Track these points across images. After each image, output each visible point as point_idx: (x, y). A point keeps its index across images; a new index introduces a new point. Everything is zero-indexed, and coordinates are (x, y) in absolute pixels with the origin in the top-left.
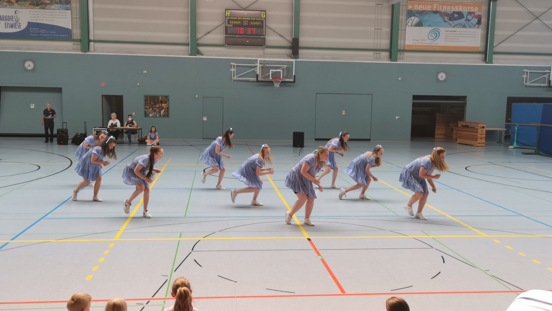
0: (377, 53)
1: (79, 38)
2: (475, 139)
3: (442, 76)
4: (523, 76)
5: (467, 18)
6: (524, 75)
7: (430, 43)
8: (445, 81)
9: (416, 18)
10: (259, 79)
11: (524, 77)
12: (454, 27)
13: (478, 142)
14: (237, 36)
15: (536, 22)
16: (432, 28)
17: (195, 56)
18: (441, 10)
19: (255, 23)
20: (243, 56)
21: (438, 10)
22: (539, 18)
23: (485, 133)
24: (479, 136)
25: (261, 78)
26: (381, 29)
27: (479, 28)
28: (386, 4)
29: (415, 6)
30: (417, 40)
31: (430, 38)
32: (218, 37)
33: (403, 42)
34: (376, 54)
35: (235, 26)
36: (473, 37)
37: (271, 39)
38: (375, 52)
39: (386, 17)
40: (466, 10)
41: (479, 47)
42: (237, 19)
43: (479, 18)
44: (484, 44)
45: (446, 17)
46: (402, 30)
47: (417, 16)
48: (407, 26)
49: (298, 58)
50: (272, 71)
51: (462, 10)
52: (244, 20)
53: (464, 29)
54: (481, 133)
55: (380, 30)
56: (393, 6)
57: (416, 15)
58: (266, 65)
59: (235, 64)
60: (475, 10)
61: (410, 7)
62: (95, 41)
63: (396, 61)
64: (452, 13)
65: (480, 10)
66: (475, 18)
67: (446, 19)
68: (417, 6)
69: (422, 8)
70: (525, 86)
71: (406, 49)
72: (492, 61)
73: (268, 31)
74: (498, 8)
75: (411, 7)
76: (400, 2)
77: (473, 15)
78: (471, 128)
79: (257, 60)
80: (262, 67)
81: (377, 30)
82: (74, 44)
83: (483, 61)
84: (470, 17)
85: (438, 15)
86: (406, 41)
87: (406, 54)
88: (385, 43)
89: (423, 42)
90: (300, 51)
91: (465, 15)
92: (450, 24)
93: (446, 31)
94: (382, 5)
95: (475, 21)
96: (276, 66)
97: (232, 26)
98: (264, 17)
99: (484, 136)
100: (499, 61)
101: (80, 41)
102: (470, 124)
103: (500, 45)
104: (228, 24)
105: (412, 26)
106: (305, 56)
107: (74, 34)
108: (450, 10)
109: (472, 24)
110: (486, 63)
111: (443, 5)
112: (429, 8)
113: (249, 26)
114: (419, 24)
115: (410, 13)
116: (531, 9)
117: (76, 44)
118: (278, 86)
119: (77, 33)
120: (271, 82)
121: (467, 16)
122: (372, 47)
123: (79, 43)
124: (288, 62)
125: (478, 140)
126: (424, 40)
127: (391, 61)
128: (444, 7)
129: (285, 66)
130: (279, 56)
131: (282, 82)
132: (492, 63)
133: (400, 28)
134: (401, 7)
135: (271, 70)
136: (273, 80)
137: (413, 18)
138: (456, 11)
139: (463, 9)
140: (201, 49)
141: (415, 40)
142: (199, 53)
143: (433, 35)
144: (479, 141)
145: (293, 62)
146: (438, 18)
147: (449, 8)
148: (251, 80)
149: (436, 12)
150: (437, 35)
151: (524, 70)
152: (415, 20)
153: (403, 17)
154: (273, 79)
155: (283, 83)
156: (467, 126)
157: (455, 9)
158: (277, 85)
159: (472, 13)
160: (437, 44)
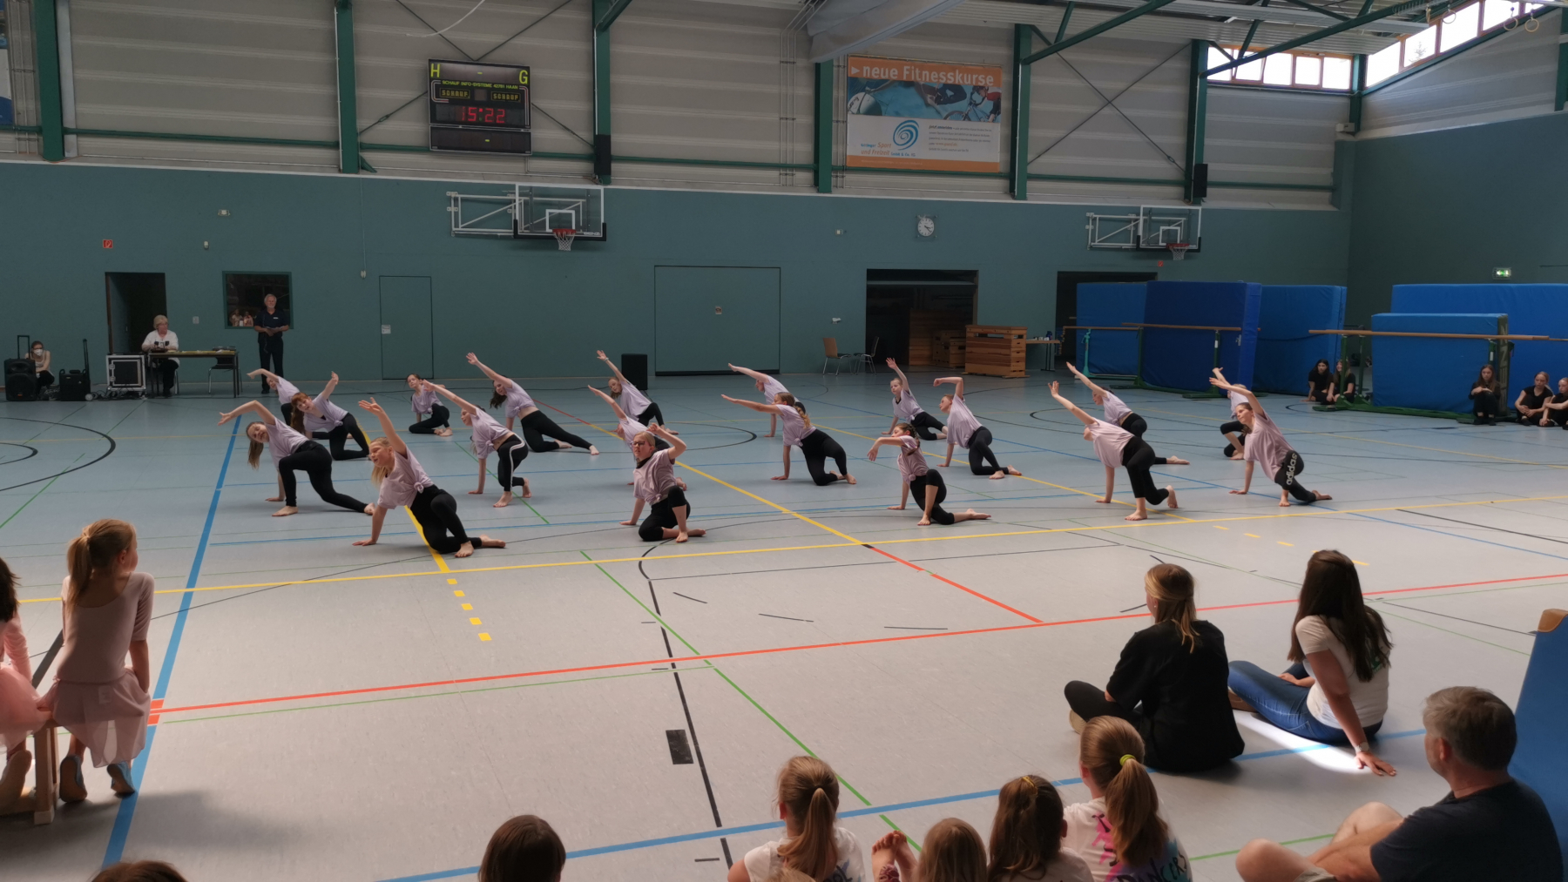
0: (786, 174)
1: (33, 123)
2: (1007, 363)
3: (926, 226)
4: (1087, 227)
5: (971, 98)
6: (1089, 224)
7: (898, 152)
8: (932, 238)
9: (868, 96)
10: (519, 232)
11: (1088, 230)
12: (945, 118)
13: (1012, 368)
14: (460, 127)
15: (1107, 111)
16: (902, 120)
17: (357, 173)
18: (918, 79)
19: (504, 97)
20: (476, 176)
21: (913, 79)
22: (1113, 103)
23: (1024, 349)
24: (1014, 355)
25: (525, 229)
26: (793, 119)
27: (998, 122)
28: (802, 62)
29: (865, 68)
30: (871, 146)
31: (899, 141)
32: (412, 127)
33: (841, 149)
34: (784, 177)
35: (453, 101)
36: (984, 141)
37: (544, 135)
38: (782, 172)
39: (804, 91)
40: (969, 82)
41: (997, 163)
42: (460, 84)
43: (996, 99)
44: (1007, 157)
45: (929, 96)
46: (837, 121)
47: (869, 92)
48: (850, 112)
49: (608, 182)
50: (550, 213)
51: (961, 82)
52: (477, 87)
53: (966, 124)
54: (1017, 350)
55: (791, 121)
56: (818, 66)
57: (867, 88)
58: (535, 199)
59: (460, 196)
60: (987, 81)
61: (854, 71)
62: (81, 133)
63: (830, 192)
64: (941, 86)
65: (997, 83)
66: (988, 99)
67: (929, 101)
68: (868, 68)
69: (880, 75)
70: (1091, 247)
71: (848, 165)
72: (1025, 195)
73: (536, 118)
74: (1034, 80)
75: (858, 71)
76: (832, 61)
77: (983, 93)
78: (996, 341)
79: (513, 187)
80: (526, 203)
81: (785, 121)
82: (19, 139)
83: (1006, 193)
84: (977, 98)
85: (912, 90)
86: (848, 147)
87: (849, 177)
88: (802, 150)
89: (884, 149)
90: (615, 167)
91: (968, 91)
92: (938, 112)
93: (931, 127)
94: (794, 63)
95: (988, 105)
96: (559, 202)
97: (446, 101)
98: (526, 82)
99: (1023, 355)
100: (1040, 195)
101: (39, 130)
102: (993, 331)
103: (1041, 160)
104: (437, 96)
105: (858, 112)
106: (626, 178)
107: (19, 114)
108: (936, 80)
109: (982, 112)
110: (1014, 197)
111: (922, 68)
112: (893, 74)
113: (489, 103)
114: (874, 110)
115: (855, 85)
116: (1097, 84)
117: (25, 140)
118: (569, 249)
119: (27, 109)
120: (552, 238)
121: (972, 94)
122: (775, 160)
123: (34, 137)
124: (588, 190)
125: (1012, 364)
126: (886, 146)
127: (819, 191)
128: (924, 72)
129: (581, 201)
130: (565, 176)
131: (576, 238)
132: (1025, 199)
133: (834, 118)
134: (835, 69)
135: (548, 211)
136: (555, 235)
137: (860, 95)
138: (949, 82)
139: (962, 78)
140: (368, 156)
141: (868, 145)
142: (363, 166)
143: (904, 136)
144: (1014, 366)
145: (599, 191)
146: (912, 97)
147: (934, 75)
148: (499, 234)
149: (909, 84)
150: (913, 136)
151: (1088, 214)
152: (865, 99)
153: (839, 93)
154: (554, 231)
155: (580, 243)
156: (983, 335)
157: (947, 79)
158: (565, 246)
159: (982, 88)
160: (913, 155)
